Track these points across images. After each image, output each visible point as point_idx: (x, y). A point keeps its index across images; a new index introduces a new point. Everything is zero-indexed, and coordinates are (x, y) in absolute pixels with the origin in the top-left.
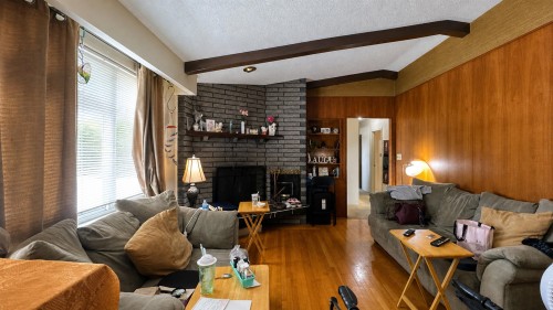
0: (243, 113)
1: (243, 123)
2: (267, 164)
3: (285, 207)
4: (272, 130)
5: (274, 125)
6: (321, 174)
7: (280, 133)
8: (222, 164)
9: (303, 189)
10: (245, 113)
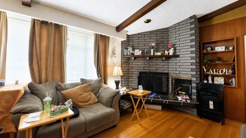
0: (153, 45)
1: (152, 50)
2: (169, 72)
3: (177, 99)
4: (171, 52)
5: (172, 49)
6: (215, 82)
7: (177, 54)
8: (143, 71)
9: (194, 91)
10: (153, 44)
